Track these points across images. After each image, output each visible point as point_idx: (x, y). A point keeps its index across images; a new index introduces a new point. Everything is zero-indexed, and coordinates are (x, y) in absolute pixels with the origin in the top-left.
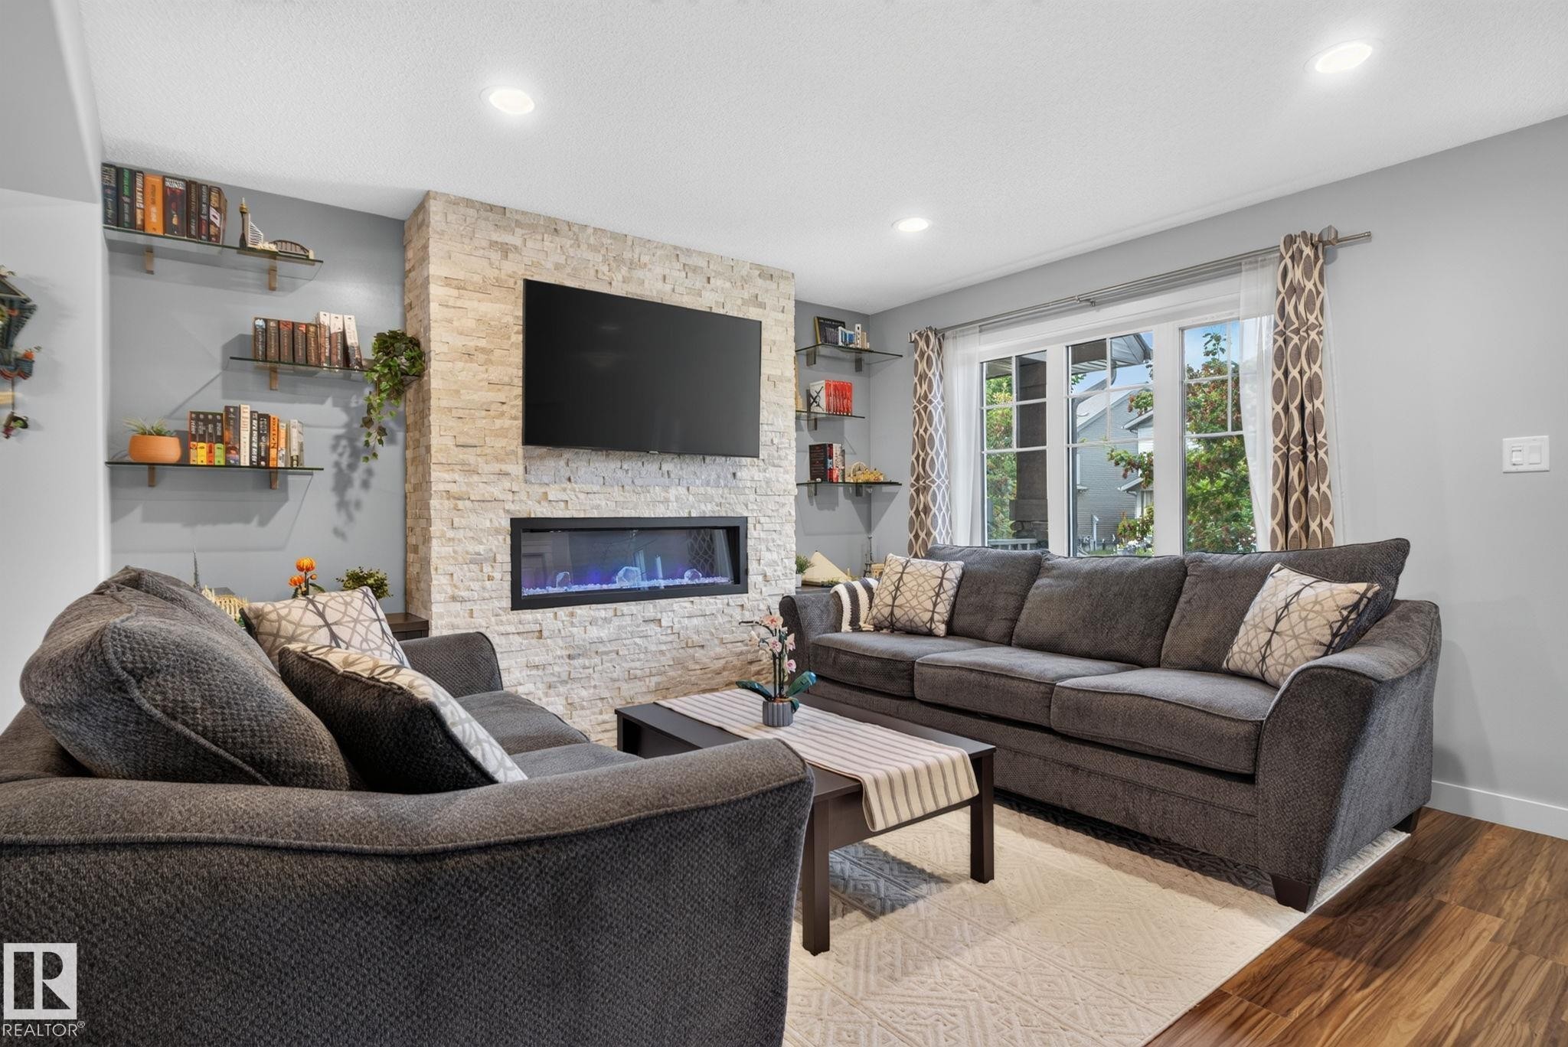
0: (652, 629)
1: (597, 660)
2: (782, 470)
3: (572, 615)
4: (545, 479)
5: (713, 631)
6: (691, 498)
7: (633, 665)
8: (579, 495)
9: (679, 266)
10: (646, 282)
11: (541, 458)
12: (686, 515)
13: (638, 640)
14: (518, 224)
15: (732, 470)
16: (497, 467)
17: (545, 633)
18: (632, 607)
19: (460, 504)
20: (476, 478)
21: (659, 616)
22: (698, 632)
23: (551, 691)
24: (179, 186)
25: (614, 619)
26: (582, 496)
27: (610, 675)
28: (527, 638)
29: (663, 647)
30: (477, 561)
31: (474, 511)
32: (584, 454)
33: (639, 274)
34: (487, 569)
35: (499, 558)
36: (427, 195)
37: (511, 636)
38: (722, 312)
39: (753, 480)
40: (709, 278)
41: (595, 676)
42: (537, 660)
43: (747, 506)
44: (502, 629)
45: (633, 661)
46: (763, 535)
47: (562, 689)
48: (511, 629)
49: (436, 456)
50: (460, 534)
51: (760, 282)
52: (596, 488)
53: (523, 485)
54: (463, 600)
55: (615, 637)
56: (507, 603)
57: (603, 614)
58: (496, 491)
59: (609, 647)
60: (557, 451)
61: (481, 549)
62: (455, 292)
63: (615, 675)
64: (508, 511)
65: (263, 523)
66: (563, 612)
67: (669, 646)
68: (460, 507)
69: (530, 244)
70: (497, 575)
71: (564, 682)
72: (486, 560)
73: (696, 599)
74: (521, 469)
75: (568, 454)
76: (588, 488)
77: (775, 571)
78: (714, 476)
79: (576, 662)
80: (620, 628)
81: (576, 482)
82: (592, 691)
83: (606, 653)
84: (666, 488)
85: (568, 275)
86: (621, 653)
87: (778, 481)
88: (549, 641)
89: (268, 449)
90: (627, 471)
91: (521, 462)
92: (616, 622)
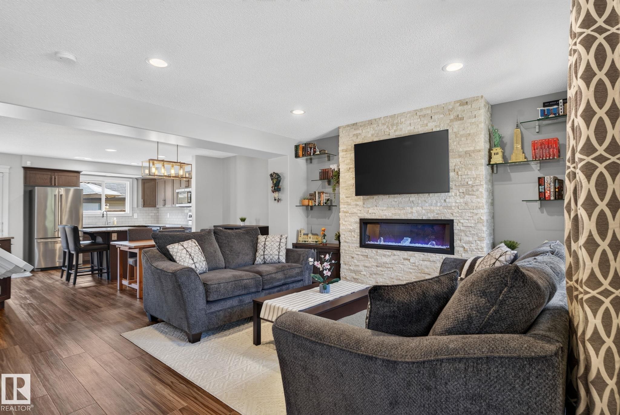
0: (406, 262)
1: (386, 269)
2: (475, 197)
3: (377, 252)
4: (369, 206)
5: (435, 269)
6: (424, 211)
7: (399, 274)
8: (380, 211)
9: (417, 117)
10: (403, 129)
11: (368, 199)
12: (421, 219)
13: (400, 265)
14: (361, 126)
15: (444, 198)
16: (355, 203)
17: (369, 257)
18: (398, 253)
19: (347, 214)
20: (350, 207)
21: (409, 258)
22: (428, 268)
23: (371, 276)
24: (304, 145)
25: (392, 256)
26: (381, 211)
27: (390, 276)
28: (364, 257)
29: (411, 271)
30: (350, 231)
31: (350, 217)
32: (381, 197)
33: (400, 126)
34: (353, 234)
35: (356, 231)
36: (339, 128)
37: (359, 256)
38: (438, 129)
39: (456, 203)
40: (431, 117)
41: (385, 275)
42: (366, 265)
43: (453, 214)
44: (357, 253)
45: (399, 273)
46: (462, 228)
47: (374, 276)
48: (359, 253)
49: (341, 201)
50: (347, 223)
51: (460, 108)
52: (385, 209)
53: (362, 208)
54: (347, 243)
55: (391, 262)
56: (358, 245)
57: (388, 253)
58: (355, 210)
59: (390, 266)
60: (372, 197)
61: (351, 228)
62: (345, 153)
63: (392, 277)
64: (358, 216)
65: (328, 219)
66: (374, 251)
67: (414, 271)
68: (346, 215)
69: (364, 131)
70: (356, 236)
71: (375, 274)
72: (353, 231)
73: (426, 254)
74: (362, 204)
75: (376, 197)
76: (382, 208)
77: (471, 246)
78: (434, 201)
79: (378, 268)
80: (394, 259)
81: (378, 207)
82: (384, 280)
83: (389, 268)
84: (412, 208)
85: (376, 136)
86: (394, 269)
87: (472, 202)
88: (370, 259)
89: (320, 201)
90: (396, 202)
91: (362, 201)
92: (393, 257)
